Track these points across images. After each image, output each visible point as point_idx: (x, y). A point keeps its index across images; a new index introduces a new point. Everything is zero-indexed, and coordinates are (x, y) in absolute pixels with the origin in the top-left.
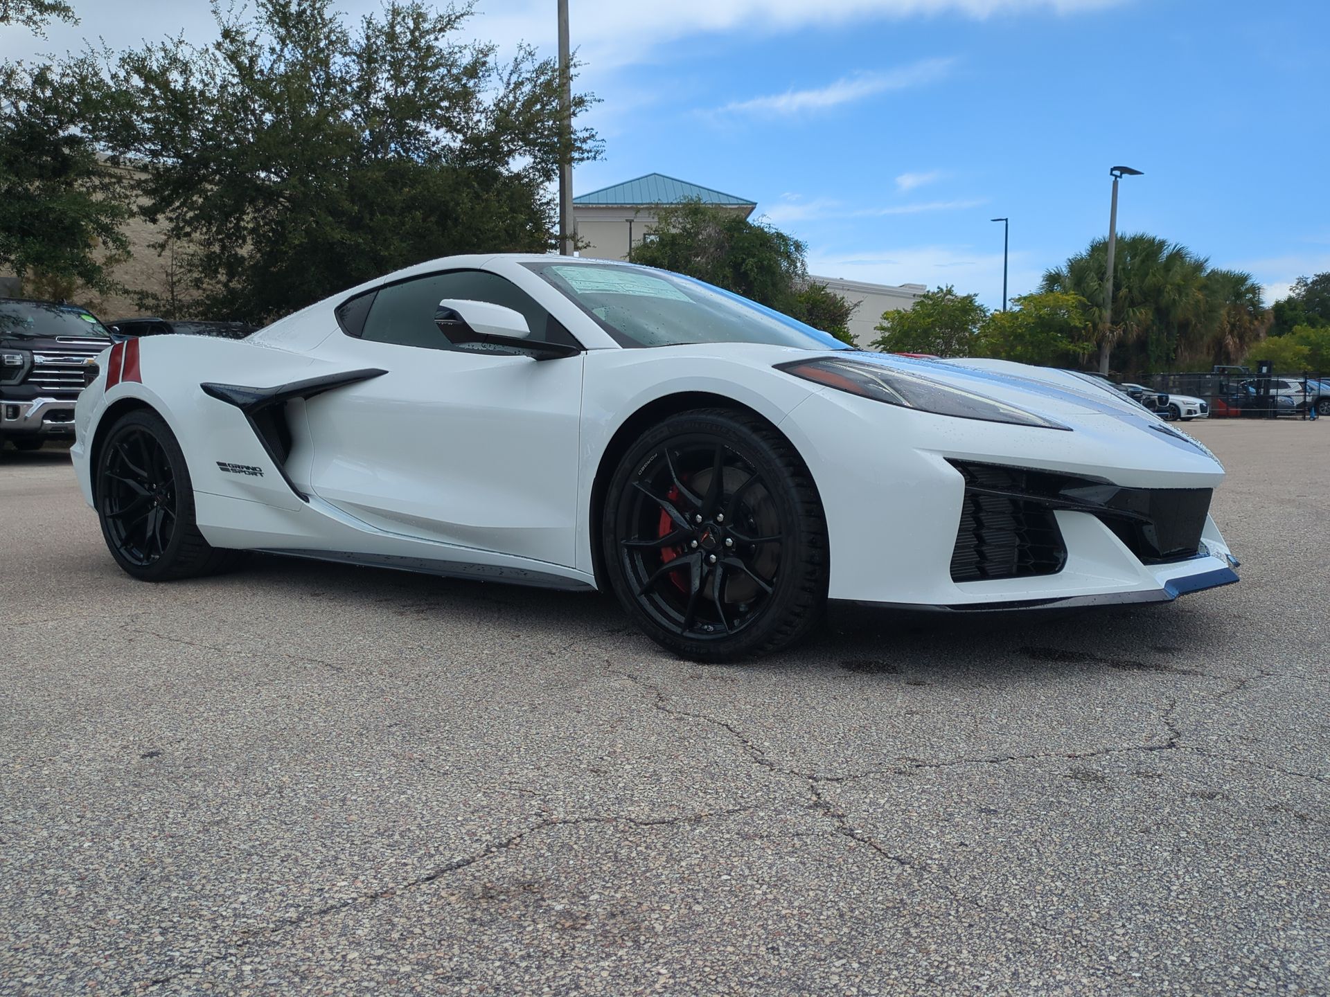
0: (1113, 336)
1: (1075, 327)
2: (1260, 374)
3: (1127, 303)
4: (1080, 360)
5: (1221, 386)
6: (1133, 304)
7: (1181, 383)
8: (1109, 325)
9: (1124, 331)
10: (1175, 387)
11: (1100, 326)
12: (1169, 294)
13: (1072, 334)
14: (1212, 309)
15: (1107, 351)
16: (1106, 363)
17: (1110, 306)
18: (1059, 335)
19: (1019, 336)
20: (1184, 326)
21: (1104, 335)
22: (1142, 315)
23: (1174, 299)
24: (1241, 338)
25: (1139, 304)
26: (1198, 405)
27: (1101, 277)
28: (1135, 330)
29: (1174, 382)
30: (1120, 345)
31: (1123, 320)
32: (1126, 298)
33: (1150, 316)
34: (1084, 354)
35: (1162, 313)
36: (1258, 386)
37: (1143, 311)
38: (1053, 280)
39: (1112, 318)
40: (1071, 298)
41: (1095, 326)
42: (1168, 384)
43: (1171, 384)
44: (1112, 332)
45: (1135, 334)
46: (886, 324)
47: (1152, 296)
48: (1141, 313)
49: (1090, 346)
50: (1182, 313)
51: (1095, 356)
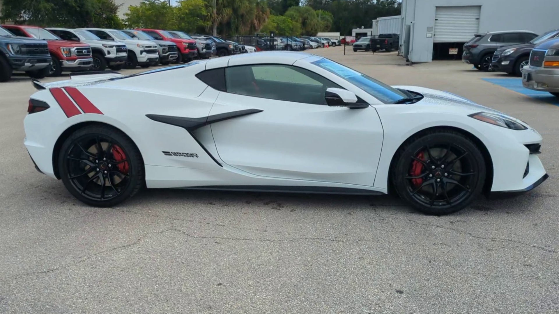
0: (218, 20)
1: (204, 15)
2: (271, 37)
3: (222, 6)
4: (206, 30)
5: (258, 41)
6: (224, 7)
7: (244, 40)
8: (216, 15)
9: (222, 18)
10: (241, 41)
11: (213, 16)
13: (204, 18)
14: (251, 9)
15: (216, 27)
16: (215, 31)
17: (215, 7)
18: (198, 18)
19: (182, 19)
20: (242, 16)
21: (214, 19)
23: (239, 5)
24: (259, 21)
25: (227, 7)
26: (253, 50)
29: (241, 39)
30: (221, 23)
31: (221, 13)
32: (222, 4)
33: (231, 12)
34: (207, 27)
35: (235, 11)
36: (270, 41)
37: (228, 9)
39: (216, 12)
40: (202, 2)
41: (211, 15)
42: (239, 40)
43: (240, 41)
44: (218, 18)
45: (226, 19)
46: (129, 12)
47: (231, 3)
48: (228, 10)
49: (210, 23)
50: (242, 11)
51: (212, 29)
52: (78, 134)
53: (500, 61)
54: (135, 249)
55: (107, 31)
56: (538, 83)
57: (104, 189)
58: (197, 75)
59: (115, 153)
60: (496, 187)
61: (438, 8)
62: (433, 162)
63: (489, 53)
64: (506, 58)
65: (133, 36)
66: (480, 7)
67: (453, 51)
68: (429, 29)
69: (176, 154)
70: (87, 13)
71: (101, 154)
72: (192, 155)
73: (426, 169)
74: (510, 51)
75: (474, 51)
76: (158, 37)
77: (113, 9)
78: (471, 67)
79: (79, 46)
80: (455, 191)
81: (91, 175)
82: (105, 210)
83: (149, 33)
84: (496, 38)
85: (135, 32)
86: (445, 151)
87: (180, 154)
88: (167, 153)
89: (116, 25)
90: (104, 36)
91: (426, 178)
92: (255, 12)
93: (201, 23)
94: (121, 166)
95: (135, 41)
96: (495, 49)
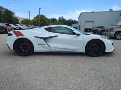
0: (40, 23)
12: (44, 20)
13: (37, 23)
16: (40, 26)
17: (40, 21)
19: (32, 23)
22: (42, 22)
27: (39, 18)
28: (42, 23)
35: (44, 22)
38: (35, 18)
40: (37, 20)
46: (21, 21)
47: (43, 20)
49: (38, 24)
50: (45, 22)
51: (39, 25)
52: (19, 40)
53: (98, 32)
54: (34, 63)
55: (17, 24)
56: (107, 35)
57: (24, 53)
58: (45, 29)
59: (27, 45)
60: (106, 51)
61: (85, 22)
62: (93, 46)
63: (96, 30)
64: (100, 31)
65: (22, 26)
66: (93, 22)
67: (88, 30)
68: (84, 26)
69: (41, 45)
70: (12, 21)
71: (24, 45)
72: (44, 45)
73: (92, 48)
74: (100, 30)
75: (93, 30)
76: (28, 26)
77: (18, 20)
78: (92, 33)
79: (11, 27)
80: (98, 52)
81: (21, 50)
82: (24, 57)
83: (26, 25)
84: (97, 27)
85: (23, 25)
86: (96, 44)
87: (42, 45)
88: (39, 45)
89: (19, 23)
90: (16, 26)
91: (92, 49)
92: (48, 22)
93: (37, 24)
94: (28, 48)
95: (23, 27)
96: (97, 29)
